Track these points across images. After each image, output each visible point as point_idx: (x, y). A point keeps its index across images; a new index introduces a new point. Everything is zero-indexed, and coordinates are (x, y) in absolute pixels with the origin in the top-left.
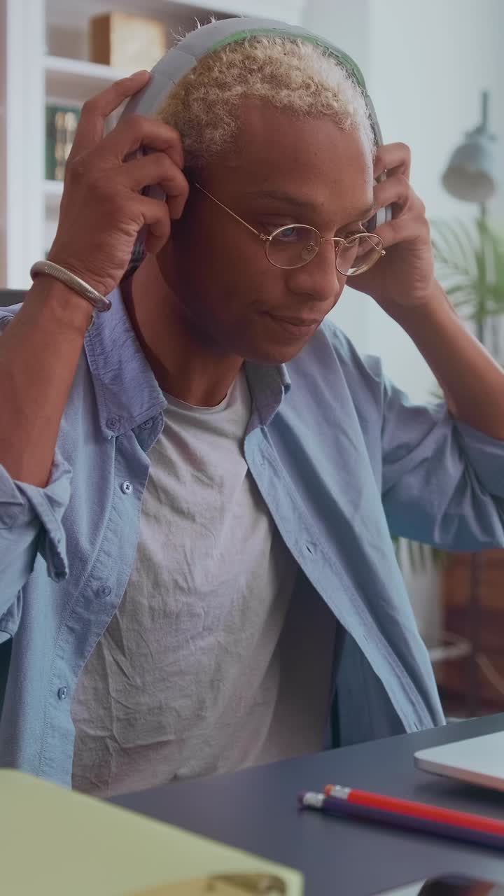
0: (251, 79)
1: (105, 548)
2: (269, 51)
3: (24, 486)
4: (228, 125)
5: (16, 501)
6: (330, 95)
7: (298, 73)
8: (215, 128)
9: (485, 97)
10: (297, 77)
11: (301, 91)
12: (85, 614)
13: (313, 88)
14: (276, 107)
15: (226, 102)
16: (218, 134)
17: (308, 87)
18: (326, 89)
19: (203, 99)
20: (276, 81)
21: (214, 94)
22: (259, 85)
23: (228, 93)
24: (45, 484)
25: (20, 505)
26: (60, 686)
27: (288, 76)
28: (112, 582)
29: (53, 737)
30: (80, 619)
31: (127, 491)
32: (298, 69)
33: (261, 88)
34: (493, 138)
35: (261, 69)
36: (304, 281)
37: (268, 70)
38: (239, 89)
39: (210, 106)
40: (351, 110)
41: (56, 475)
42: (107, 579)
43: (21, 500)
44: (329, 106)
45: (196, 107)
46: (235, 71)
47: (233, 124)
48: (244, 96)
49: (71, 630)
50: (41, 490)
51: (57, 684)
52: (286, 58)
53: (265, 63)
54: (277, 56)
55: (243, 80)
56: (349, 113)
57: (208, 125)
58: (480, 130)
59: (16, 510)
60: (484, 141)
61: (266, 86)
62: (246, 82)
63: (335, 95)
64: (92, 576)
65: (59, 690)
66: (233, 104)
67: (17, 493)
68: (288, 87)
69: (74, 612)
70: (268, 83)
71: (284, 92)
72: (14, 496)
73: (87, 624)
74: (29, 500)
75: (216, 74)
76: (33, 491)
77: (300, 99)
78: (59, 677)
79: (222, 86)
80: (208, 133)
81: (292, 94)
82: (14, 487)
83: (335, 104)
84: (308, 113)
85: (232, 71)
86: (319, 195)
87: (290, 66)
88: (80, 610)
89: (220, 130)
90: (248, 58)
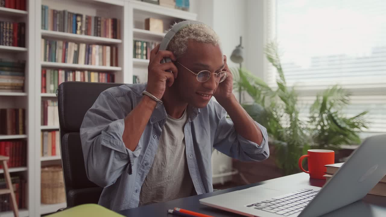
0: (190, 35)
1: (148, 153)
2: (195, 27)
3: (128, 150)
4: (185, 47)
5: (125, 153)
6: (211, 37)
7: (202, 32)
8: (182, 48)
9: (241, 38)
10: (202, 33)
11: (203, 37)
12: (143, 170)
13: (206, 36)
14: (197, 41)
15: (184, 41)
16: (182, 50)
17: (205, 35)
18: (210, 36)
19: (178, 41)
20: (197, 34)
21: (181, 39)
22: (192, 36)
23: (184, 39)
24: (133, 151)
25: (126, 154)
26: (137, 189)
27: (200, 33)
28: (149, 161)
29: (133, 202)
30: (142, 171)
31: (155, 138)
32: (202, 31)
33: (193, 37)
34: (242, 48)
35: (193, 32)
36: (207, 85)
37: (194, 32)
38: (187, 38)
39: (180, 43)
40: (217, 41)
41: (137, 148)
42: (148, 161)
43: (126, 153)
44: (211, 40)
45: (176, 43)
46: (186, 33)
47: (186, 47)
48: (189, 39)
49: (140, 174)
50: (132, 152)
51: (136, 188)
52: (199, 29)
53: (194, 30)
54: (197, 28)
55: (188, 35)
56: (216, 41)
57: (179, 47)
58: (240, 46)
59: (125, 155)
60: (240, 48)
61: (194, 36)
62: (189, 35)
63: (212, 37)
64: (144, 160)
65: (136, 190)
66: (186, 42)
67: (126, 151)
68: (200, 36)
69: (140, 169)
70: (194, 35)
71: (199, 37)
72: (125, 152)
73: (143, 172)
74: (128, 153)
75: (181, 34)
76: (130, 151)
77: (203, 39)
78: (136, 187)
79: (183, 37)
80: (180, 49)
81: (201, 38)
82: (125, 149)
83: (212, 39)
84: (206, 42)
85: (185, 33)
86: (210, 63)
87: (200, 30)
88: (142, 169)
89: (183, 49)
90: (189, 29)
